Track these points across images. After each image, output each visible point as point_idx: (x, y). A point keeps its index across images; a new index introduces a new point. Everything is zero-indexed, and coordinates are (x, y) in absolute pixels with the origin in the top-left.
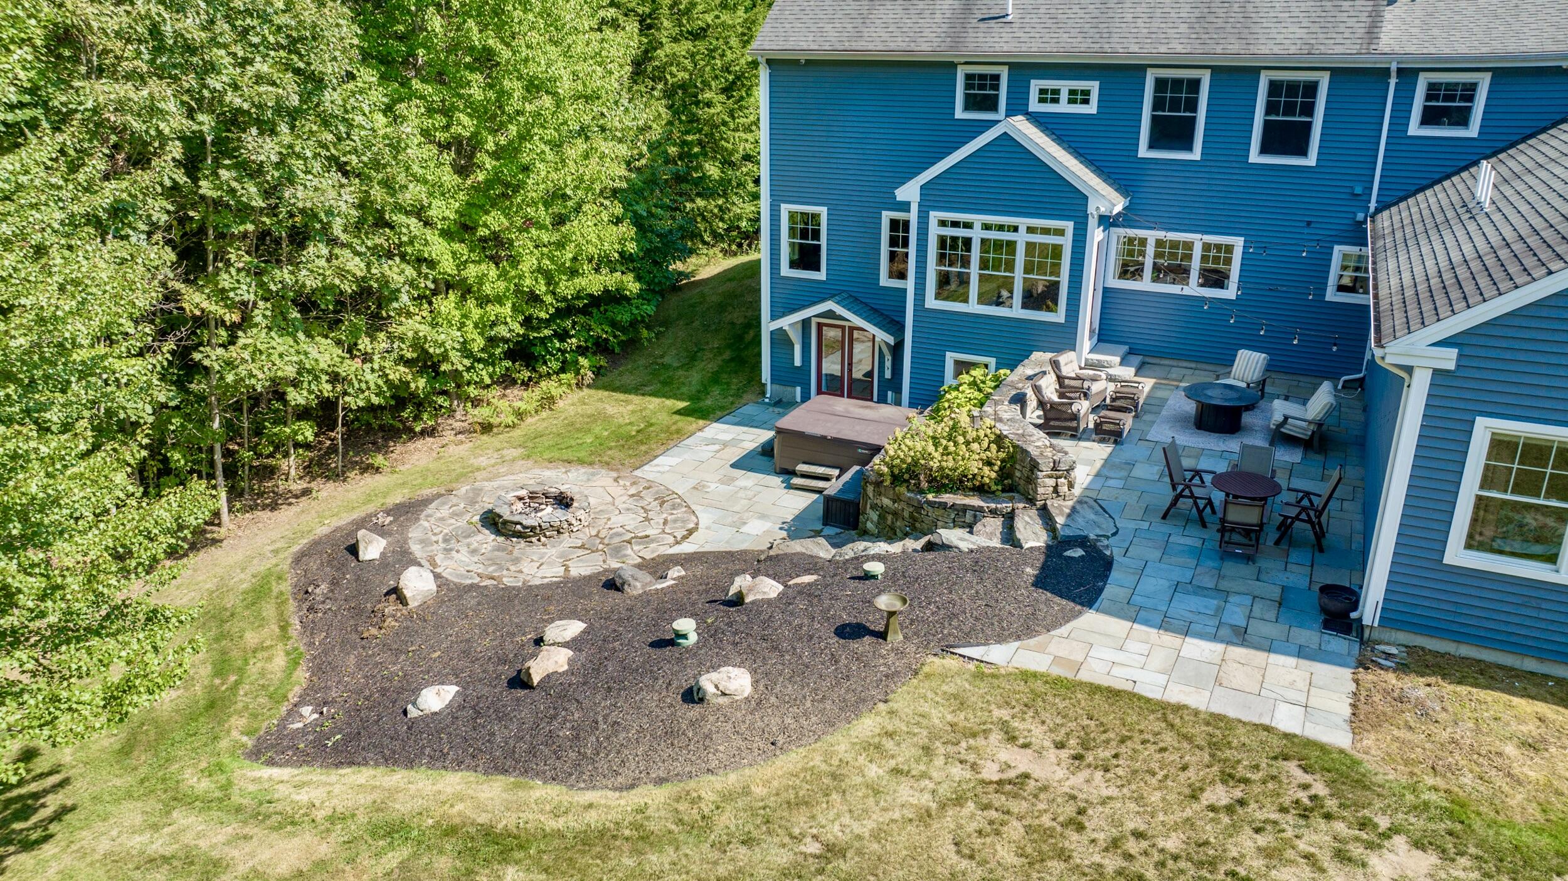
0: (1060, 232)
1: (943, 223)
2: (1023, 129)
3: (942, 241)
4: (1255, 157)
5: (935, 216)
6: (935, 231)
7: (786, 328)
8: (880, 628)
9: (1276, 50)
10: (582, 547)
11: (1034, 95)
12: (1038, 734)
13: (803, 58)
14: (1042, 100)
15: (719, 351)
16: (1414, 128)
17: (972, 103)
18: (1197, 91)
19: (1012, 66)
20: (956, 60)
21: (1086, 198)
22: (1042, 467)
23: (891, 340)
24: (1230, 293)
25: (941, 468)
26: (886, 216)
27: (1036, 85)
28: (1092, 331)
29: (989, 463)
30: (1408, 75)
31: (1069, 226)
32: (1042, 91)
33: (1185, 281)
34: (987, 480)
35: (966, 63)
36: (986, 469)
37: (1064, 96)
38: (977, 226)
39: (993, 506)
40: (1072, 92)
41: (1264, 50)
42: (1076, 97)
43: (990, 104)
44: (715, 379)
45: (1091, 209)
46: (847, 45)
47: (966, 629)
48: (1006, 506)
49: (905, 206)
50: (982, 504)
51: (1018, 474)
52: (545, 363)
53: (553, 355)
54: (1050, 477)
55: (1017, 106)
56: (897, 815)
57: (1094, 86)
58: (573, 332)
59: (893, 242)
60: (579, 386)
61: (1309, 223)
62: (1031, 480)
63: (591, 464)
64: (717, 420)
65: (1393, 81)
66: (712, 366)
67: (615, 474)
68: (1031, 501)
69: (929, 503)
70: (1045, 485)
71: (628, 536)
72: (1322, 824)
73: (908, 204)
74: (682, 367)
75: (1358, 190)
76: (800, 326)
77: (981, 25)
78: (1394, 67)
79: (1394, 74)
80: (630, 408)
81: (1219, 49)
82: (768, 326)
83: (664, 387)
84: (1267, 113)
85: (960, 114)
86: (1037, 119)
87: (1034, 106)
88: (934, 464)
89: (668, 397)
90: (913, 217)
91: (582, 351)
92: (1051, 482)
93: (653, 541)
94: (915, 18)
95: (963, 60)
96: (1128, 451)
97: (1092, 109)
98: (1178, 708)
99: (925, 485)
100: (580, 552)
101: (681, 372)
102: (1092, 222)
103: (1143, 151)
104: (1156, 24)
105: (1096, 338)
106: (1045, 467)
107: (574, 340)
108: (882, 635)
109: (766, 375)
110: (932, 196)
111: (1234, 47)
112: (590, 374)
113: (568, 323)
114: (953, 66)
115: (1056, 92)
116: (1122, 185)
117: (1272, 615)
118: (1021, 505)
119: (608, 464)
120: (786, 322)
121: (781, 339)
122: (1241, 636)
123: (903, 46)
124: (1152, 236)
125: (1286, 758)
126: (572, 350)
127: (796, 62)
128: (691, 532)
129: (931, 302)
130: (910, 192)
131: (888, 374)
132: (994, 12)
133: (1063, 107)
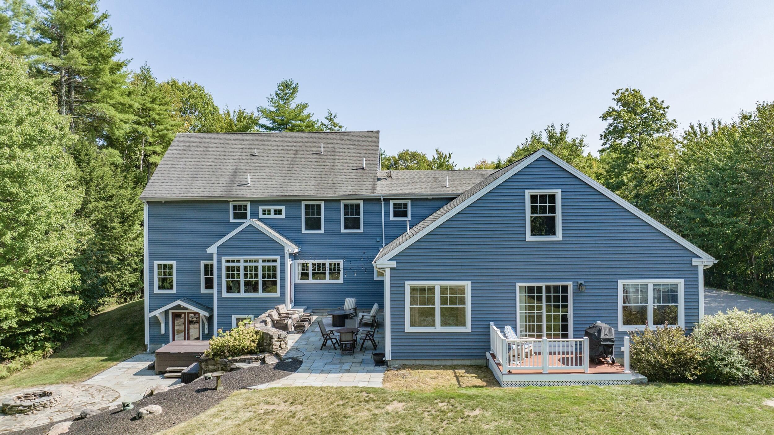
0: (275, 261)
1: (228, 261)
2: (257, 223)
3: (228, 268)
4: (343, 230)
5: (224, 259)
6: (224, 265)
7: (157, 315)
8: (214, 387)
9: (344, 193)
10: (59, 411)
11: (261, 212)
12: (277, 400)
13: (163, 200)
14: (264, 214)
15: (121, 336)
16: (392, 218)
17: (236, 216)
18: (320, 208)
19: (252, 202)
20: (229, 200)
21: (284, 247)
22: (274, 337)
23: (207, 314)
24: (341, 281)
25: (234, 346)
26: (203, 263)
27: (261, 209)
28: (291, 302)
29: (254, 342)
30: (387, 200)
31: (278, 258)
32: (264, 211)
33: (324, 278)
34: (253, 348)
35: (234, 201)
36: (252, 344)
37: (272, 212)
38: (242, 261)
39: (256, 357)
40: (275, 210)
41: (340, 193)
42: (277, 212)
43: (244, 216)
44: (120, 347)
45: (286, 251)
46: (183, 195)
47: (249, 382)
48: (261, 356)
49: (210, 257)
50: (251, 357)
51: (265, 344)
52: (24, 348)
53: (29, 344)
54: (278, 341)
55: (255, 215)
56: (227, 427)
57: (283, 208)
58: (43, 330)
59: (206, 273)
60: (44, 357)
61: (364, 253)
62: (270, 344)
63: (57, 383)
64: (123, 361)
65: (383, 203)
66: (118, 342)
67: (72, 385)
68: (271, 353)
69: (230, 361)
70: (276, 345)
71: (84, 404)
72: (372, 403)
73: (212, 255)
74: (102, 344)
75: (378, 240)
76: (164, 314)
77: (238, 187)
78: (382, 198)
79: (382, 200)
80: (76, 362)
81: (325, 194)
82: (148, 315)
83: (94, 352)
84: (345, 215)
85: (232, 220)
86: (262, 220)
87: (261, 216)
88: (231, 344)
89: (97, 356)
90: (215, 262)
91: (46, 339)
92: (278, 343)
93: (97, 404)
94: (211, 185)
95: (232, 200)
96: (307, 335)
97: (283, 216)
98: (327, 387)
99: (227, 354)
100: (58, 413)
101: (101, 346)
102: (287, 256)
103: (304, 231)
104: (303, 186)
105: (293, 304)
106: (276, 337)
107: (43, 334)
108: (216, 389)
109: (147, 340)
110: (222, 251)
111: (331, 193)
112: (51, 350)
113: (39, 326)
114: (227, 202)
115: (269, 211)
116: (297, 243)
117: (359, 365)
118: (267, 354)
119: (67, 382)
120: (157, 313)
121: (155, 321)
122: (348, 371)
123: (207, 195)
124: (310, 262)
125: (361, 392)
126: (41, 339)
127: (160, 202)
128: (117, 398)
129: (224, 294)
130: (213, 250)
131: (206, 332)
132: (243, 183)
133: (272, 216)
